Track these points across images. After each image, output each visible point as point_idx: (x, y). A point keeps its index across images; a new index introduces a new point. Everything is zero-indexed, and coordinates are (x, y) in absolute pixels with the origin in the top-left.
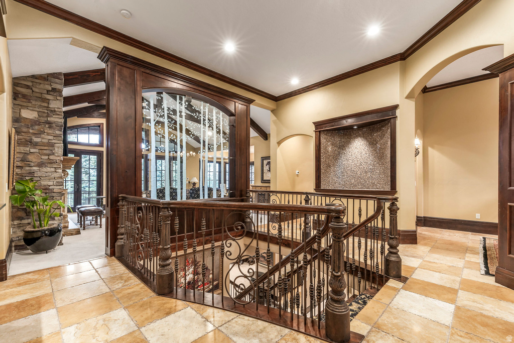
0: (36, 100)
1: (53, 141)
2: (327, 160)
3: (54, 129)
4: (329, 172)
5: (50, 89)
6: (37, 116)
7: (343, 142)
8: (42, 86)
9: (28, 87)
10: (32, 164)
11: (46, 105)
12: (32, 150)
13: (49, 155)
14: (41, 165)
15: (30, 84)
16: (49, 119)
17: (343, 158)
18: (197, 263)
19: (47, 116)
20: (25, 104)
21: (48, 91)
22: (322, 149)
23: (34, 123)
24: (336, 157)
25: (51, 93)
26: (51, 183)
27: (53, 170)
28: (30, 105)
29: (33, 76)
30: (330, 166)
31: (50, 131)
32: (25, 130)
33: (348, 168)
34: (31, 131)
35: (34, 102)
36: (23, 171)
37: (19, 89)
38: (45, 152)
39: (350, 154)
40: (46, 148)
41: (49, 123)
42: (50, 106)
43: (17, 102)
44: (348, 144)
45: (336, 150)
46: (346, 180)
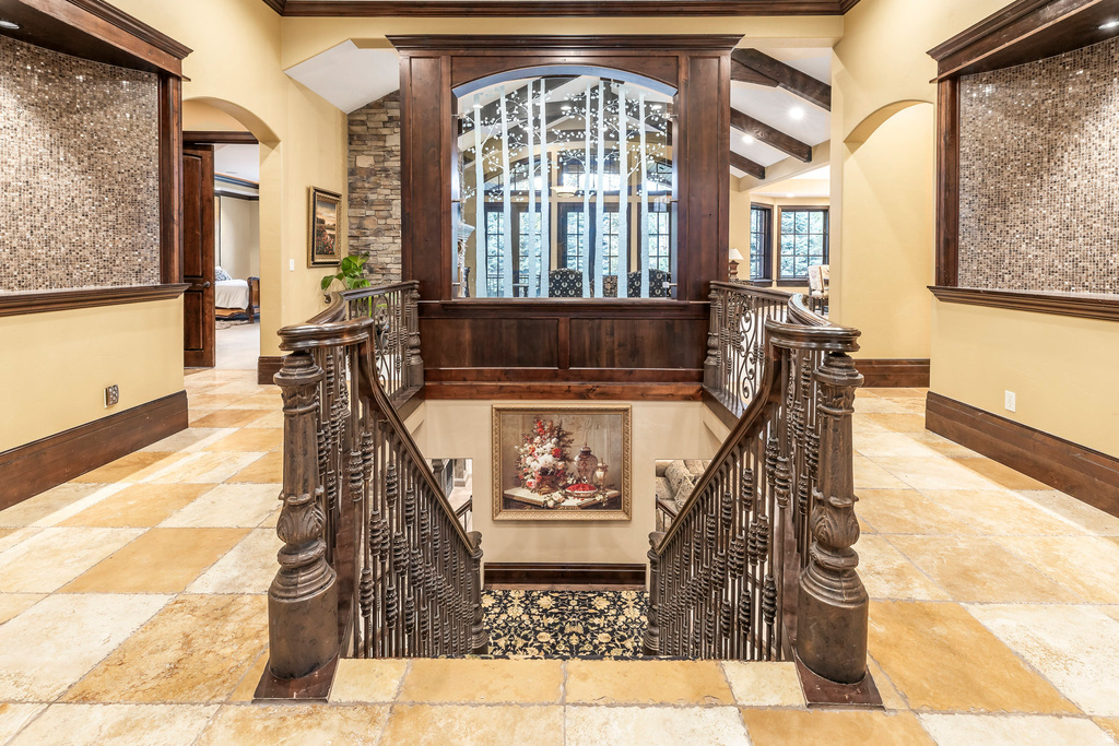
0: (371, 140)
1: (391, 197)
2: (990, 181)
3: (391, 178)
4: (1000, 226)
5: (386, 119)
6: (373, 163)
7: (1073, 97)
8: (377, 118)
9: (363, 123)
10: (368, 232)
11: (381, 144)
12: (368, 213)
13: (386, 218)
14: (377, 233)
15: (364, 118)
16: (386, 164)
17: (1070, 162)
18: (564, 435)
19: (384, 161)
20: (360, 148)
21: (384, 123)
22: (963, 143)
23: (371, 172)
24: (1039, 161)
25: (388, 125)
26: (388, 260)
27: (390, 240)
28: (365, 147)
29: (369, 106)
30: (1004, 204)
31: (387, 183)
32: (360, 184)
33: (1094, 207)
34: (367, 185)
35: (369, 143)
36: (360, 243)
37: (354, 128)
38: (381, 213)
39: (1106, 144)
40: (382, 208)
41: (385, 170)
42: (387, 145)
43: (353, 147)
44: (1097, 104)
45: (1034, 137)
46: (1085, 257)
